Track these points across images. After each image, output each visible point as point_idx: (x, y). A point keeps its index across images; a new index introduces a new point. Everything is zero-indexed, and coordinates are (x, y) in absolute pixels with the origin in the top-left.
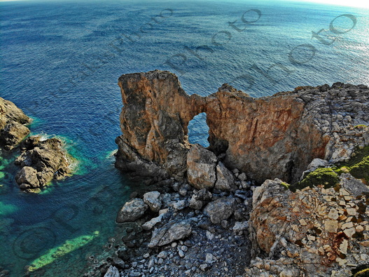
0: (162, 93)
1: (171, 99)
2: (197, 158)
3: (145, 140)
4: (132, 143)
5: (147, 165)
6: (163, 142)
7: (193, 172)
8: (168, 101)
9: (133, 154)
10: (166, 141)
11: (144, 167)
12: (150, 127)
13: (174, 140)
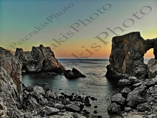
0: (133, 39)
1: (137, 42)
2: (153, 63)
3: (122, 64)
4: (115, 67)
5: (123, 75)
6: (133, 62)
7: (152, 70)
8: (135, 43)
9: (116, 71)
10: (134, 61)
11: (122, 76)
12: (125, 58)
13: (138, 61)
